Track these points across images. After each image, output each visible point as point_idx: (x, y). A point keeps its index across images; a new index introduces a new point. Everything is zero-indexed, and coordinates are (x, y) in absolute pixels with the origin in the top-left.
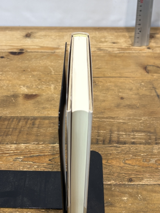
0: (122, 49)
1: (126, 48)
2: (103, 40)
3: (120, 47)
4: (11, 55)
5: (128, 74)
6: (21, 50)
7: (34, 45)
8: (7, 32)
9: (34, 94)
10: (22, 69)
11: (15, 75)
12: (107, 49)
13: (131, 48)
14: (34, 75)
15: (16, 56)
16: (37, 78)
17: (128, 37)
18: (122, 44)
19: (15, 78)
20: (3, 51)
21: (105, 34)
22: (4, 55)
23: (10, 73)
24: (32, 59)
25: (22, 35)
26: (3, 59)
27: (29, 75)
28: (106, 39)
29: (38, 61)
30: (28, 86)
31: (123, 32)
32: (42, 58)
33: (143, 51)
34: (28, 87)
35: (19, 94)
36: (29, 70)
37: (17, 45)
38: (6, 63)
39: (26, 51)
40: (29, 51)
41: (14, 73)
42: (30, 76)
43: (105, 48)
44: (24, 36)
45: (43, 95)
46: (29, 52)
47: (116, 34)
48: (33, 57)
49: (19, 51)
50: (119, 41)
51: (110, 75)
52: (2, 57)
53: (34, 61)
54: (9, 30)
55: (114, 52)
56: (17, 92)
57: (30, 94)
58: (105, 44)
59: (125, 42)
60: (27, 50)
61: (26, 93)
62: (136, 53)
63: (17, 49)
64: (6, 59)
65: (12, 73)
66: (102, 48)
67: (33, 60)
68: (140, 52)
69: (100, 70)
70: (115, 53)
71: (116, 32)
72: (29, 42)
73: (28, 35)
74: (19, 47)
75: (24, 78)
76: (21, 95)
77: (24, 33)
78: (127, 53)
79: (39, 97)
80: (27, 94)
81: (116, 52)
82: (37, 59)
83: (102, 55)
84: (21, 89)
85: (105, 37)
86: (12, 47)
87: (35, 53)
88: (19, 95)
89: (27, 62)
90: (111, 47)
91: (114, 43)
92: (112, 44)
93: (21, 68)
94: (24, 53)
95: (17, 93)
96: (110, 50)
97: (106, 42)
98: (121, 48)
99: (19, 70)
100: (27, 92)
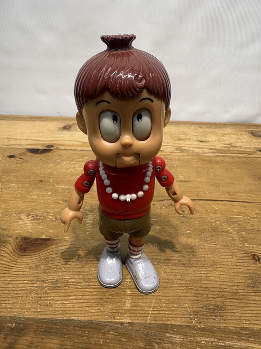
0: (218, 151)
1: (224, 149)
2: (183, 137)
3: (213, 147)
4: (29, 154)
5: (247, 195)
6: (48, 146)
7: (73, 139)
8: (37, 122)
9: (44, 237)
10: (38, 179)
11: (21, 189)
12: (192, 149)
13: (231, 149)
14: (56, 191)
15: (36, 155)
16: (61, 198)
17: (220, 135)
18: (215, 143)
19: (17, 195)
20: (18, 147)
21: (185, 129)
22: (16, 153)
23: (12, 185)
24: (63, 161)
25: (59, 126)
26: (12, 159)
27: (47, 190)
28: (187, 135)
29: (73, 164)
30: (37, 216)
31: (210, 128)
32: (81, 159)
33: (254, 156)
34: (36, 218)
35: (8, 236)
36: (51, 181)
37: (45, 139)
38: (15, 166)
39: (57, 148)
40: (61, 148)
41: (20, 186)
42: (50, 193)
43: (188, 149)
44: (60, 128)
45: (65, 241)
46: (62, 150)
47: (201, 130)
48: (65, 157)
49: (44, 148)
50: (208, 139)
51: (209, 197)
52: (11, 157)
53: (67, 163)
54: (41, 121)
55: (204, 154)
56: (6, 229)
57: (34, 236)
58: (188, 142)
59: (219, 140)
60: (59, 147)
61: (26, 235)
62: (244, 157)
63: (43, 145)
64: (18, 159)
65: (16, 186)
66: (183, 148)
67: (65, 162)
68: (250, 156)
69: (187, 185)
70: (208, 156)
71: (200, 128)
72: (66, 137)
73: (67, 127)
74: (47, 142)
75: (35, 197)
76: (11, 240)
77: (63, 125)
78: (227, 157)
79: (54, 246)
80: (29, 236)
81: (210, 155)
82: (71, 161)
83: (186, 158)
84: (18, 223)
85: (185, 133)
86: (35, 142)
87: (71, 151)
88: (7, 239)
89: (52, 165)
90: (198, 146)
91: (201, 142)
92: (199, 143)
93: (38, 175)
94: (52, 151)
95: (5, 232)
96: (197, 150)
97: (189, 139)
98: (215, 150)
99: (32, 180)
100: (30, 230)
